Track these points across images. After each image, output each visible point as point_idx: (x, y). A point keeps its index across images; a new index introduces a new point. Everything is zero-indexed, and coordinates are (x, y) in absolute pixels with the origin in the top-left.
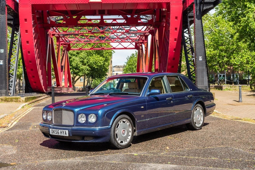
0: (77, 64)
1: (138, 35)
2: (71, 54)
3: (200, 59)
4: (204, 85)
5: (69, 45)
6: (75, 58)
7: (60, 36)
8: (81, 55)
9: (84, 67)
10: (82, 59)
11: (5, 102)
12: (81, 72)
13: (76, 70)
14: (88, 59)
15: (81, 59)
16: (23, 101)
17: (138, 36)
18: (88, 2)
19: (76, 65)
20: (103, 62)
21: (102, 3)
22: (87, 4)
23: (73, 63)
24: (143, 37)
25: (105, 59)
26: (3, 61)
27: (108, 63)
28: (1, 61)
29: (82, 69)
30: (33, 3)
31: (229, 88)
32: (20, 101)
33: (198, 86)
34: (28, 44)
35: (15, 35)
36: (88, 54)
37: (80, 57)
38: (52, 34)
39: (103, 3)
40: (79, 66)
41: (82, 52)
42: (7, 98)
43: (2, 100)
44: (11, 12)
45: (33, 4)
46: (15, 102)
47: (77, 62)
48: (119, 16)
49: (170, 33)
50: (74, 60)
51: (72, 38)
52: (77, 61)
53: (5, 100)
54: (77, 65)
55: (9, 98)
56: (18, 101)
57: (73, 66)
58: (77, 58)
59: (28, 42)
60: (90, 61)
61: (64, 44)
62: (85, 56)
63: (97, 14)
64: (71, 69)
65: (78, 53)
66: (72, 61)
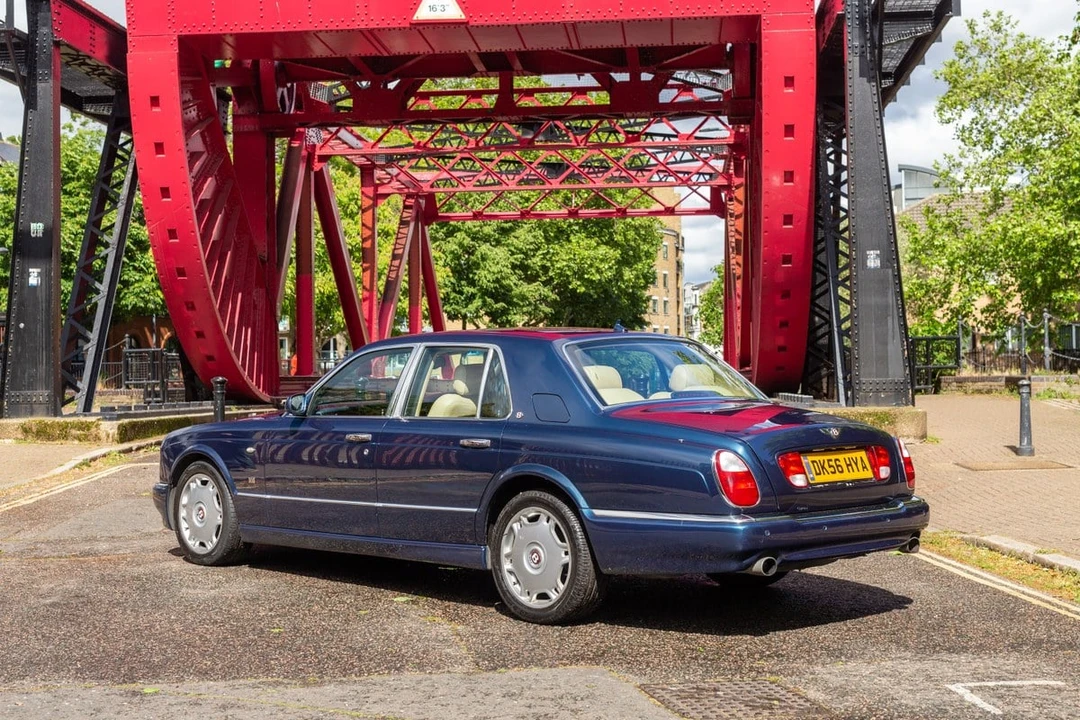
0: (496, 277)
1: (708, 155)
2: (476, 233)
3: (873, 260)
4: (887, 375)
5: (431, 197)
6: (489, 253)
7: (373, 163)
8: (515, 240)
9: (526, 289)
10: (519, 256)
11: (39, 441)
12: (514, 312)
13: (496, 303)
15: (515, 256)
16: (108, 437)
17: (706, 158)
18: (411, 24)
19: (494, 282)
20: (610, 268)
21: (468, 23)
22: (404, 28)
24: (730, 161)
25: (617, 253)
26: (39, 270)
27: (634, 272)
28: (31, 270)
29: (523, 298)
30: (185, 33)
31: (1062, 387)
32: (97, 438)
33: (863, 380)
34: (169, 200)
35: (118, 162)
36: (545, 231)
37: (513, 249)
38: (320, 156)
39: (471, 24)
40: (505, 282)
41: (522, 227)
42: (46, 424)
43: (26, 430)
44: (94, 70)
45: (186, 36)
46: (76, 442)
47: (499, 266)
48: (579, 79)
49: (763, 150)
50: (484, 258)
51: (430, 168)
52: (498, 263)
53: (38, 432)
54: (497, 281)
55: (52, 426)
56: (90, 437)
57: (482, 287)
58: (500, 253)
59: (165, 192)
60: (557, 261)
61: (409, 196)
62: (531, 243)
63: (481, 72)
64: (475, 298)
65: (504, 232)
66: (479, 264)
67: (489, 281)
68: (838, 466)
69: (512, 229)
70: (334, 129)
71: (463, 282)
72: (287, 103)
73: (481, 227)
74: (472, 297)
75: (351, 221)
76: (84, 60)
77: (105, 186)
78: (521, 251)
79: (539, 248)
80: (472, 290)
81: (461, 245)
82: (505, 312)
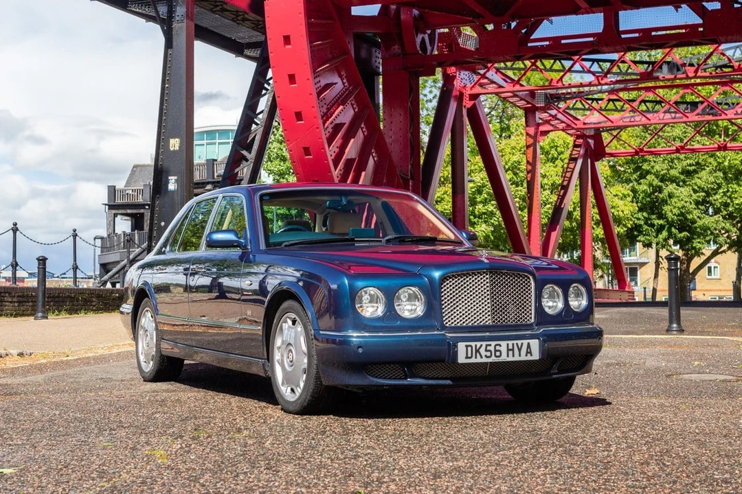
0: (681, 212)
2: (663, 176)
5: (597, 136)
6: (675, 191)
7: (534, 106)
8: (699, 180)
10: (701, 194)
12: (699, 240)
13: (680, 232)
14: (728, 194)
15: (698, 194)
19: (679, 215)
23: (666, 208)
26: (176, 178)
28: (170, 178)
29: (705, 229)
34: (302, 122)
37: (696, 188)
38: (470, 95)
40: (690, 217)
41: (705, 169)
47: (682, 202)
50: (671, 196)
52: (682, 200)
54: (682, 214)
57: (668, 221)
58: (684, 192)
59: (299, 116)
60: (736, 198)
61: (578, 137)
62: (712, 183)
63: (585, 8)
64: (664, 229)
65: (688, 173)
66: (667, 201)
67: (675, 215)
69: (695, 172)
70: (482, 72)
71: (654, 217)
72: (429, 48)
73: (668, 171)
74: (660, 229)
75: (551, 164)
76: (222, 5)
77: (250, 113)
78: (703, 190)
79: (719, 186)
80: (661, 222)
81: (650, 185)
82: (689, 240)
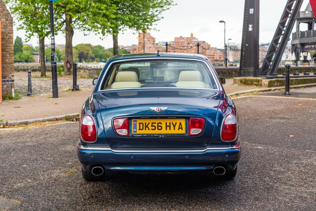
11: (245, 86)
16: (265, 85)
26: (252, 25)
32: (261, 85)
46: (255, 86)
53: (244, 82)
56: (259, 85)
68: (158, 126)
